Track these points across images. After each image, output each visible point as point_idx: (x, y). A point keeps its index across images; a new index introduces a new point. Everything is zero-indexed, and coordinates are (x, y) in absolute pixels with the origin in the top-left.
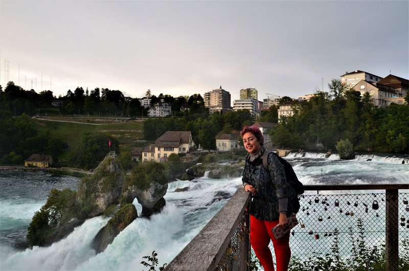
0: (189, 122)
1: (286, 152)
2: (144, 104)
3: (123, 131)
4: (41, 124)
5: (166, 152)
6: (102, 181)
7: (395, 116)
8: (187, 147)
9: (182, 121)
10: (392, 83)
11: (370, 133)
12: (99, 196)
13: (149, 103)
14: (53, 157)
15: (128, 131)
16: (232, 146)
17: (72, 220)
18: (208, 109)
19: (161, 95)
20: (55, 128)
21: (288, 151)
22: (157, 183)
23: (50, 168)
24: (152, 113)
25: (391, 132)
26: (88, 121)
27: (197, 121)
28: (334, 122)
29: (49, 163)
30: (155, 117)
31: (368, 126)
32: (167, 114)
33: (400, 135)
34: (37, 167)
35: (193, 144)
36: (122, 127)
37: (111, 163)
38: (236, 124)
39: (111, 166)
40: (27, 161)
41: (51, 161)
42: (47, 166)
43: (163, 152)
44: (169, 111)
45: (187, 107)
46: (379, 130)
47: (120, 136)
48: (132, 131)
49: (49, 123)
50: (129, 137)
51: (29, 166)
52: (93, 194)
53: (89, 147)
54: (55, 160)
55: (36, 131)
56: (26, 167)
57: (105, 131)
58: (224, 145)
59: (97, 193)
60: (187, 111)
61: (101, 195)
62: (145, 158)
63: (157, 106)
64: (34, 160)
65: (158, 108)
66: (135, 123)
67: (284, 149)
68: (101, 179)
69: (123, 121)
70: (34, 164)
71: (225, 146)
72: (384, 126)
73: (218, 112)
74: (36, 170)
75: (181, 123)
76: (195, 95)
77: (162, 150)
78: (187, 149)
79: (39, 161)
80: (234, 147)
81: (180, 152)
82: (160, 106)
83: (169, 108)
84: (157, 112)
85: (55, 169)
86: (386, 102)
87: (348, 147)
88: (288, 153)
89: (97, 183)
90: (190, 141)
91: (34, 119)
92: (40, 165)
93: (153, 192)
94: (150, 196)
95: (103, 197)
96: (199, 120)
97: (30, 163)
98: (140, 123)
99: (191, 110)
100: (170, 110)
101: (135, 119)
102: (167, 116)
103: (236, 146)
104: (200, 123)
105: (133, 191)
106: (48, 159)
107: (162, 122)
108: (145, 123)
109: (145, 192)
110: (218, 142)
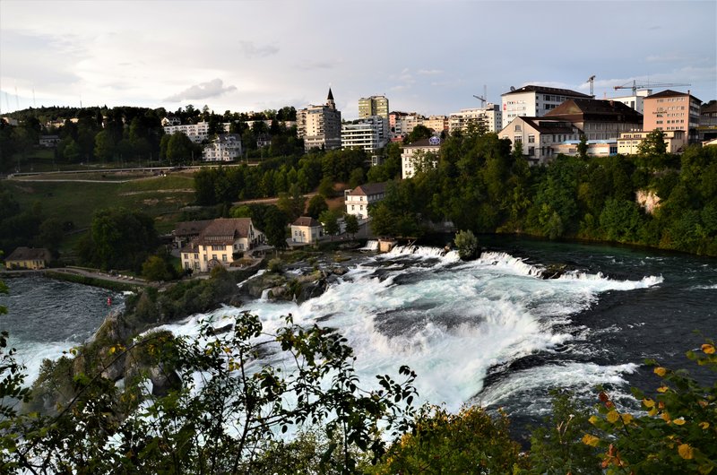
0: (266, 173)
1: (390, 246)
2: (200, 133)
3: (162, 191)
4: (25, 189)
5: (215, 252)
7: (556, 181)
8: (245, 242)
9: (255, 170)
10: (571, 113)
11: (519, 208)
13: (206, 131)
14: (50, 250)
15: (171, 191)
16: (313, 235)
18: (301, 142)
19: (228, 112)
20: (50, 195)
23: (49, 270)
24: (209, 154)
26: (104, 176)
27: (279, 171)
28: (469, 189)
29: (45, 261)
30: (214, 162)
31: (516, 196)
32: (235, 156)
33: (555, 214)
34: (26, 268)
35: (257, 233)
36: (161, 184)
38: (342, 173)
40: (9, 260)
41: (48, 257)
42: (43, 266)
43: (210, 252)
44: (237, 150)
45: (268, 140)
47: (157, 201)
48: (177, 190)
49: (37, 187)
50: (172, 201)
51: (14, 267)
53: (105, 236)
54: (56, 255)
55: (18, 205)
56: (8, 269)
57: (132, 193)
58: (302, 234)
60: (267, 147)
62: (187, 260)
63: (217, 142)
64: (20, 257)
65: (218, 146)
66: (182, 177)
67: (388, 240)
69: (162, 172)
70: (22, 264)
71: (304, 235)
72: (539, 196)
73: (317, 148)
74: (26, 274)
75: (254, 175)
76: (286, 109)
77: (209, 248)
78: (246, 246)
79: (30, 258)
80: (317, 236)
81: (236, 251)
82: (221, 142)
83: (238, 145)
84: (217, 153)
85: (55, 270)
86: (553, 150)
87: (470, 241)
88: (393, 248)
90: (249, 232)
91: (12, 182)
92: (30, 264)
93: (161, 369)
96: (283, 168)
97: (15, 263)
98: (189, 175)
99: (273, 146)
100: (240, 147)
101: (181, 169)
102: (235, 161)
103: (321, 234)
104: (285, 174)
106: (44, 255)
107: (224, 175)
108: (198, 176)
109: (152, 369)
110: (294, 228)
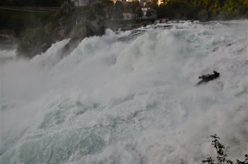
6: (62, 19)
11: (216, 11)
12: (60, 29)
16: (132, 17)
17: (44, 44)
18: (112, 2)
21: (167, 19)
22: (100, 16)
24: (76, 4)
25: (230, 9)
26: (35, 10)
28: (195, 3)
29: (13, 36)
30: (79, 7)
31: (216, 6)
33: (236, 10)
34: (6, 38)
37: (67, 7)
39: (67, 10)
41: (14, 34)
46: (223, 9)
52: (56, 28)
54: (17, 33)
58: (128, 16)
59: (59, 27)
61: (62, 28)
64: (3, 33)
65: (80, 1)
67: (165, 18)
68: (61, 18)
70: (4, 36)
71: (128, 17)
79: (7, 34)
80: (134, 17)
84: (80, 4)
87: (205, 15)
88: (168, 21)
89: (58, 21)
92: (7, 36)
93: (98, 21)
94: (96, 24)
95: (64, 28)
100: (88, 2)
102: (87, 6)
105: (85, 21)
106: (12, 33)
109: (93, 22)
110: (125, 15)
